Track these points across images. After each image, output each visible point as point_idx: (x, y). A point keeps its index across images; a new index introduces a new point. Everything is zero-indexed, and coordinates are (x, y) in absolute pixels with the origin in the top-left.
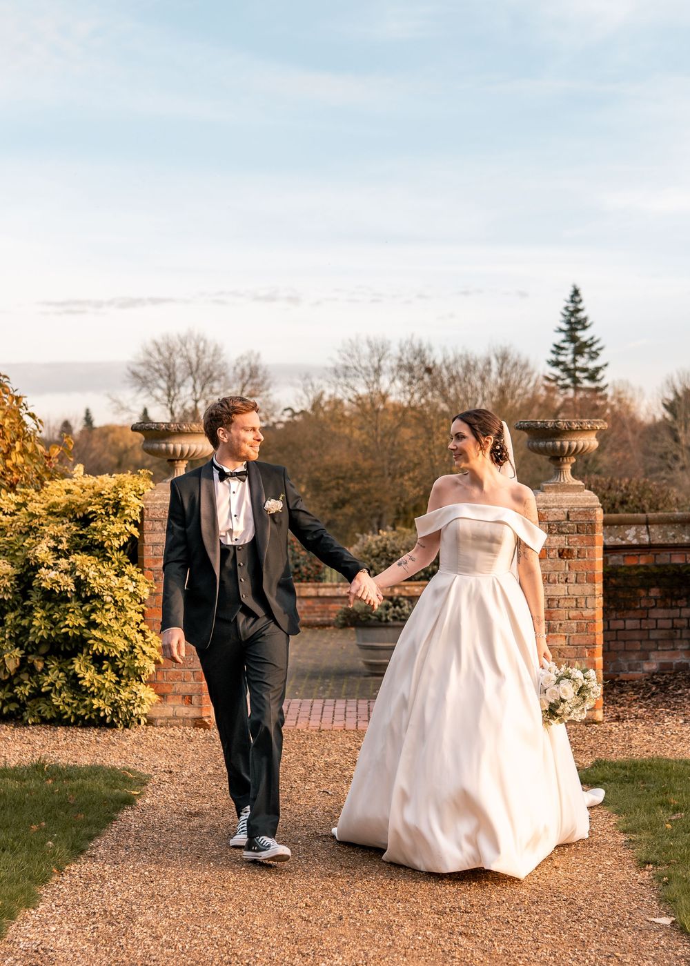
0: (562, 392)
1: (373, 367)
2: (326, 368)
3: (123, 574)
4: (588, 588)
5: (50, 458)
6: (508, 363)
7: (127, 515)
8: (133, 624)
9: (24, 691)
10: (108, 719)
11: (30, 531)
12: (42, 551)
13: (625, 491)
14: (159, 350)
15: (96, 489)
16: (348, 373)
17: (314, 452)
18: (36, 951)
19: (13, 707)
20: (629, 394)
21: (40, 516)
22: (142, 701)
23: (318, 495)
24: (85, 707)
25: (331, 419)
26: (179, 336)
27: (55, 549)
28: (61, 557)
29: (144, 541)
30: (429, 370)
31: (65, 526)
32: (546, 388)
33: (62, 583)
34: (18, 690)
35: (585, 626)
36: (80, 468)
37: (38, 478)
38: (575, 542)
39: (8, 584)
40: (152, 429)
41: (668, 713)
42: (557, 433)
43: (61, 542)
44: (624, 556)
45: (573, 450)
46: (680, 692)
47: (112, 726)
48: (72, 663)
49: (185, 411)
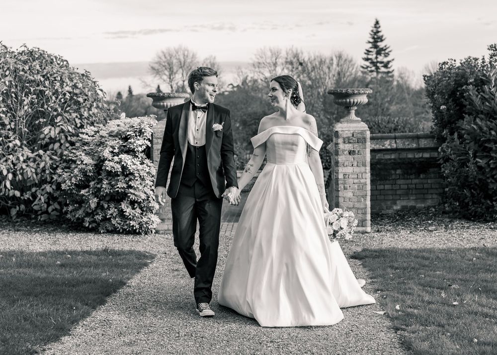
0: (370, 74)
1: (273, 63)
2: (249, 64)
3: (144, 163)
4: (363, 169)
5: (110, 110)
6: (342, 59)
7: (145, 136)
8: (149, 187)
9: (99, 217)
10: (137, 230)
11: (101, 144)
12: (106, 153)
13: (396, 124)
14: (165, 56)
15: (131, 124)
16: (260, 66)
17: (243, 106)
18: (104, 321)
19: (94, 225)
20: (407, 74)
21: (105, 137)
22: (153, 222)
23: (245, 128)
24: (127, 225)
25: (252, 89)
26: (174, 48)
27: (112, 152)
28: (115, 156)
29: (153, 148)
30: (301, 64)
31: (117, 141)
32: (362, 72)
33: (116, 168)
34: (96, 217)
35: (362, 187)
36: (123, 115)
37: (104, 119)
38: (357, 147)
39: (91, 168)
40: (156, 96)
41: (403, 229)
42: (347, 95)
43: (115, 149)
44: (384, 154)
45: (355, 103)
46: (410, 219)
47: (139, 233)
48: (121, 205)
49: (178, 86)
